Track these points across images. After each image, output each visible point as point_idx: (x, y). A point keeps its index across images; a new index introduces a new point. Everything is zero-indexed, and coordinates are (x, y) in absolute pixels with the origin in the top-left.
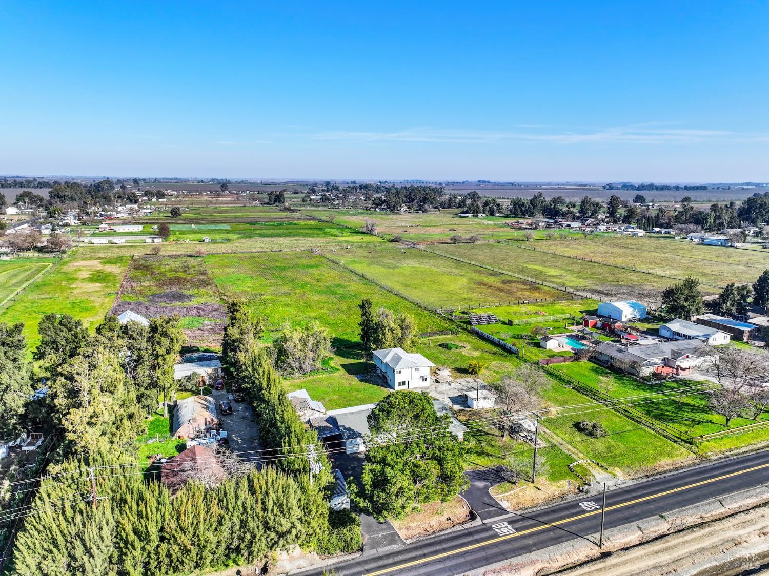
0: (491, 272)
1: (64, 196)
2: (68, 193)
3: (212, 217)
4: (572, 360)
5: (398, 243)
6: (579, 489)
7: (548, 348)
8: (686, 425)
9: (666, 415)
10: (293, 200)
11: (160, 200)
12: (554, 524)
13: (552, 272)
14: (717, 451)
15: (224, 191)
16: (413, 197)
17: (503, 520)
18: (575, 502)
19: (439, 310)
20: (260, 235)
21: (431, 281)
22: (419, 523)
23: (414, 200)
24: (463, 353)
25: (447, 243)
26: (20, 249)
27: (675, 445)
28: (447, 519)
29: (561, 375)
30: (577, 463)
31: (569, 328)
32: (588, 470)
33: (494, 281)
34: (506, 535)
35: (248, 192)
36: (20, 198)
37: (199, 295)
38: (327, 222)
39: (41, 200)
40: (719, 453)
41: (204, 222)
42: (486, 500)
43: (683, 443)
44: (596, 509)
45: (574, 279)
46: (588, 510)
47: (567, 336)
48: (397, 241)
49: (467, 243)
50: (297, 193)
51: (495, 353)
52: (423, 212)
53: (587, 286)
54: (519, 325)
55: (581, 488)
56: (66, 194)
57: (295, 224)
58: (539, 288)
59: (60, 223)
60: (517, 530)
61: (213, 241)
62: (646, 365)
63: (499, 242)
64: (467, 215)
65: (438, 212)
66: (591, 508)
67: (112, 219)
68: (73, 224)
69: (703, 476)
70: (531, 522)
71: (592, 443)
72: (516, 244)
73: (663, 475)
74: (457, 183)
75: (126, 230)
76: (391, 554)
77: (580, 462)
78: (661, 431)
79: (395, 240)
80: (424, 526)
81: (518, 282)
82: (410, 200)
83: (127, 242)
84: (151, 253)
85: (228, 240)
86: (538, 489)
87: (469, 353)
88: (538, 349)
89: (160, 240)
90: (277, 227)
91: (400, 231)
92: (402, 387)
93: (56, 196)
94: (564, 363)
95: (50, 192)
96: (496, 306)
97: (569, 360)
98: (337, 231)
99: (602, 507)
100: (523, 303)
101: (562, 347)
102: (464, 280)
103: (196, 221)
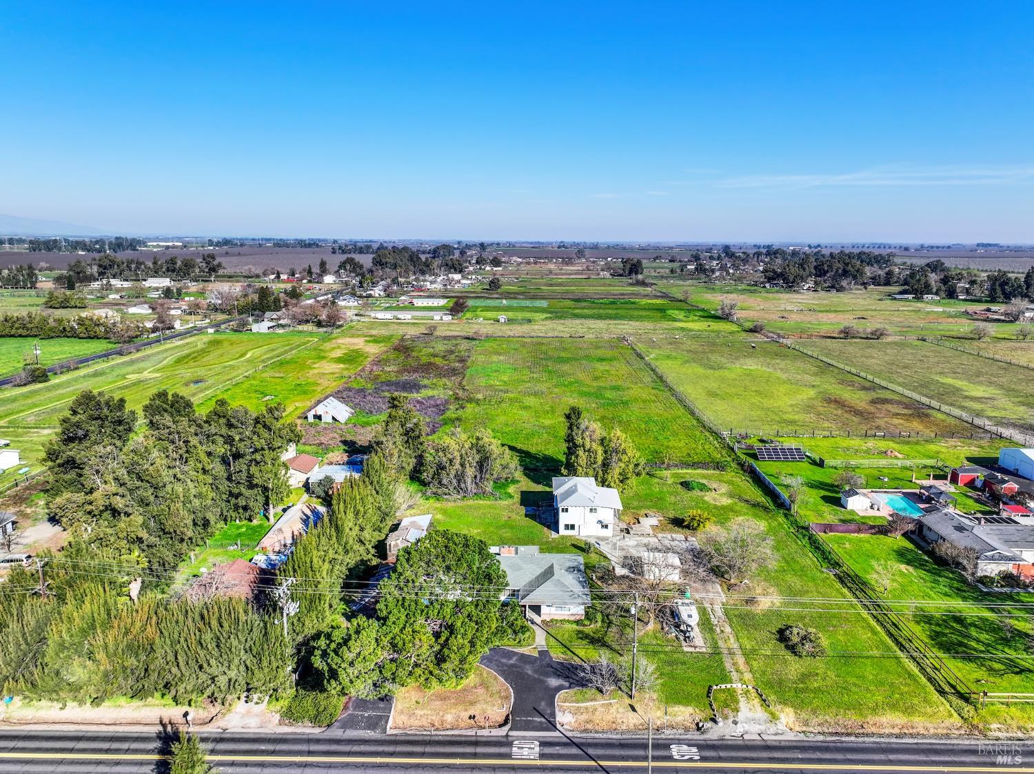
0: (868, 384)
1: (386, 263)
2: (390, 260)
3: (538, 291)
4: (873, 531)
5: (756, 334)
6: (697, 724)
7: (850, 507)
8: (991, 669)
9: (966, 646)
10: (658, 270)
11: (495, 269)
12: (603, 763)
13: (978, 391)
14: (1014, 724)
15: (579, 258)
16: (826, 269)
17: (536, 739)
18: (667, 742)
19: (725, 433)
20: (577, 316)
21: (756, 391)
22: (429, 712)
23: (828, 272)
24: (706, 498)
25: (834, 338)
26: (300, 322)
27: (935, 696)
28: (470, 718)
29: (830, 553)
30: (729, 686)
31: (918, 482)
32: (737, 702)
33: (859, 399)
34: (521, 759)
35: (609, 259)
36: (342, 266)
37: (434, 386)
38: (681, 301)
39: (361, 267)
40: (1015, 730)
41: (521, 297)
42: (543, 706)
43: (953, 699)
44: (691, 760)
45: (1010, 406)
46: (676, 757)
47: (903, 493)
48: (755, 331)
49: (867, 338)
50: (674, 261)
51: (755, 505)
52: (838, 291)
53: (1024, 419)
54: (836, 468)
55: (701, 725)
56: (388, 260)
57: (634, 303)
58: (927, 416)
59: (364, 294)
60: (542, 756)
61: (510, 321)
62: (992, 558)
63: (924, 340)
64: (906, 296)
65: (864, 291)
66: (683, 756)
67: (422, 291)
68: (377, 295)
69: (933, 759)
70: (575, 751)
71: (786, 661)
72: (954, 343)
73: (861, 739)
74: (938, 247)
75: (426, 304)
76: (355, 741)
77: (734, 686)
78: (928, 670)
79: (753, 330)
80: (434, 718)
81: (899, 403)
82: (820, 272)
84: (426, 332)
85: (529, 321)
86: (633, 709)
87: (714, 499)
88: (835, 507)
89: (450, 317)
90: (607, 306)
91: (775, 317)
92: (570, 532)
93: (379, 263)
94: (856, 535)
95: (373, 259)
96: (824, 437)
97: (870, 531)
98: (683, 313)
99: (703, 759)
100: (875, 436)
101: (876, 509)
102: (812, 393)
103: (512, 296)
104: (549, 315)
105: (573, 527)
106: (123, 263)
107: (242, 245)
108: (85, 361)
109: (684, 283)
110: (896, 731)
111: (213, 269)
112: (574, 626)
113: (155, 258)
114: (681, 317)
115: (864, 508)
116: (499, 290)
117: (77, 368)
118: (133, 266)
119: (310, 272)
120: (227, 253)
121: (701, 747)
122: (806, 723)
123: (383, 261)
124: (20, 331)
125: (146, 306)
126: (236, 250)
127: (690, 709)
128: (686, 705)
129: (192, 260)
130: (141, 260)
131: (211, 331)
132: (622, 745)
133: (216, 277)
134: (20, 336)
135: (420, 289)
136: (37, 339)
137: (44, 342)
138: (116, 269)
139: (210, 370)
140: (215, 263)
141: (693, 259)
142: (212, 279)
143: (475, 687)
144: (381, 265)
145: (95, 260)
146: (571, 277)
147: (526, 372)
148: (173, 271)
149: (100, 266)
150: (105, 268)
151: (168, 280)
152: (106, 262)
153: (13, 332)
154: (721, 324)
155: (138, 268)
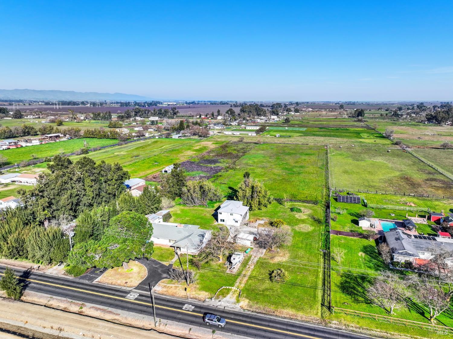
0: (433, 171)
3: (307, 124)
4: (360, 236)
5: (396, 146)
7: (360, 225)
11: (296, 114)
14: (344, 323)
15: (340, 109)
18: (186, 303)
19: (333, 189)
21: (369, 172)
24: (296, 215)
26: (194, 135)
27: (318, 306)
29: (330, 243)
30: (230, 288)
31: (409, 217)
32: (228, 294)
33: (420, 178)
34: (128, 299)
36: (227, 112)
37: (223, 162)
38: (373, 129)
39: (234, 113)
40: (343, 325)
41: (296, 126)
42: (153, 283)
43: (325, 308)
44: (188, 310)
46: (183, 308)
50: (387, 110)
51: (316, 220)
55: (206, 299)
56: (247, 110)
57: (348, 130)
60: (136, 299)
68: (234, 125)
71: (264, 282)
75: (250, 129)
77: (233, 288)
78: (326, 295)
79: (397, 144)
81: (441, 181)
83: (240, 134)
84: (240, 140)
85: (290, 137)
86: (186, 289)
87: (299, 216)
88: (354, 225)
89: (255, 134)
90: (334, 131)
91: (415, 137)
92: (222, 223)
93: (243, 111)
94: (352, 237)
95: (241, 109)
96: (382, 194)
97: (359, 236)
98: (368, 135)
99: (193, 311)
100: (409, 195)
101: (373, 227)
102: (397, 174)
103: (293, 126)
104: (302, 134)
105: (223, 221)
106: (143, 111)
107: (198, 104)
108: (104, 147)
109: (384, 121)
110: (288, 316)
111: (175, 113)
112: (191, 257)
113: (154, 109)
114: (365, 137)
115: (367, 226)
116: (289, 123)
117: (99, 150)
118: (147, 112)
119: (213, 115)
120: (189, 107)
121: (196, 306)
122: (251, 307)
123: (245, 110)
124: (91, 136)
125: (141, 127)
126: (196, 106)
127: (207, 293)
128: (206, 291)
129: (167, 110)
130: (149, 110)
131: (157, 137)
132: (168, 301)
133: (176, 116)
134: (92, 137)
135: (254, 122)
136: (96, 139)
137: (98, 140)
138: (140, 113)
139: (145, 152)
140: (176, 111)
141: (398, 109)
142: (175, 117)
143: (135, 273)
144: (243, 112)
145: (133, 109)
146: (329, 117)
147: (268, 158)
148: (161, 114)
149: (135, 112)
150: (137, 113)
151: (158, 117)
152: (137, 111)
153: (89, 136)
154: (383, 140)
155: (148, 113)
